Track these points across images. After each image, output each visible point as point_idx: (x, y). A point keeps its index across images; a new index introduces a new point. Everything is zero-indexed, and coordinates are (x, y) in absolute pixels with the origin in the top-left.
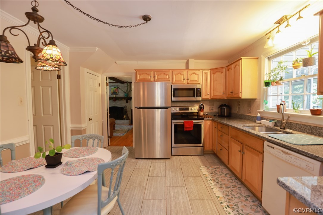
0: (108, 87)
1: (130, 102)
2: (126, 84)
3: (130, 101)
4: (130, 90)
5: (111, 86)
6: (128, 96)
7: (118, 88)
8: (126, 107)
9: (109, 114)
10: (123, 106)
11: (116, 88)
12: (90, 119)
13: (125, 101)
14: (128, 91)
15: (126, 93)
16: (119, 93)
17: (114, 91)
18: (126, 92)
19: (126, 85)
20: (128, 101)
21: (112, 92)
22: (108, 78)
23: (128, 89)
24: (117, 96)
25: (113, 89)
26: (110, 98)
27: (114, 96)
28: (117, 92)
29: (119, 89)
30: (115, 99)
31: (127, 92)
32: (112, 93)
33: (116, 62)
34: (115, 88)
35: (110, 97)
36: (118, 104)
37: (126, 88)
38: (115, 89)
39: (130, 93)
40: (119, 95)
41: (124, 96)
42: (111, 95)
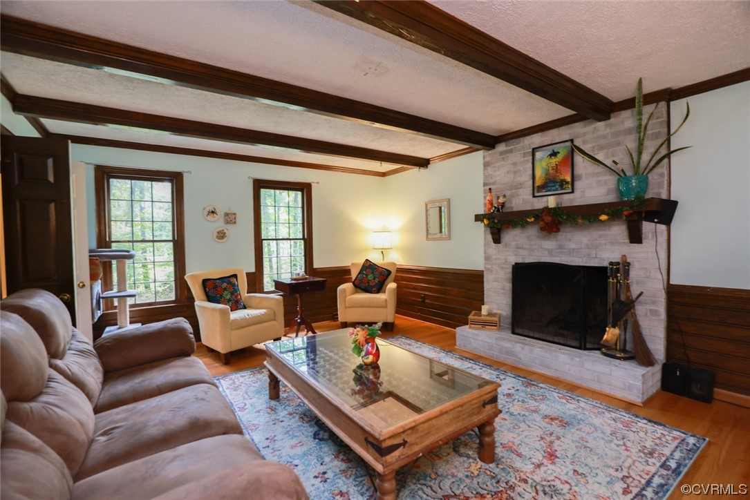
1: (662, 239)
2: (626, 114)
3: (663, 227)
4: (663, 152)
5: (534, 150)
6: (649, 195)
7: (574, 149)
8: (622, 268)
10: (606, 264)
11: (560, 157)
13: (619, 231)
14: (645, 157)
15: (629, 173)
16: (578, 184)
17: (547, 174)
18: (625, 164)
19: (625, 120)
20: (647, 227)
21: (538, 183)
23: (647, 143)
24: (569, 200)
25: (544, 164)
27: (551, 202)
28: (569, 179)
29: (579, 159)
30: (548, 219)
31: (636, 167)
32: (541, 188)
34: (554, 154)
36: (573, 246)
37: (631, 143)
38: (554, 161)
39: (662, 169)
40: (577, 193)
41: (611, 198)
42: (531, 197)
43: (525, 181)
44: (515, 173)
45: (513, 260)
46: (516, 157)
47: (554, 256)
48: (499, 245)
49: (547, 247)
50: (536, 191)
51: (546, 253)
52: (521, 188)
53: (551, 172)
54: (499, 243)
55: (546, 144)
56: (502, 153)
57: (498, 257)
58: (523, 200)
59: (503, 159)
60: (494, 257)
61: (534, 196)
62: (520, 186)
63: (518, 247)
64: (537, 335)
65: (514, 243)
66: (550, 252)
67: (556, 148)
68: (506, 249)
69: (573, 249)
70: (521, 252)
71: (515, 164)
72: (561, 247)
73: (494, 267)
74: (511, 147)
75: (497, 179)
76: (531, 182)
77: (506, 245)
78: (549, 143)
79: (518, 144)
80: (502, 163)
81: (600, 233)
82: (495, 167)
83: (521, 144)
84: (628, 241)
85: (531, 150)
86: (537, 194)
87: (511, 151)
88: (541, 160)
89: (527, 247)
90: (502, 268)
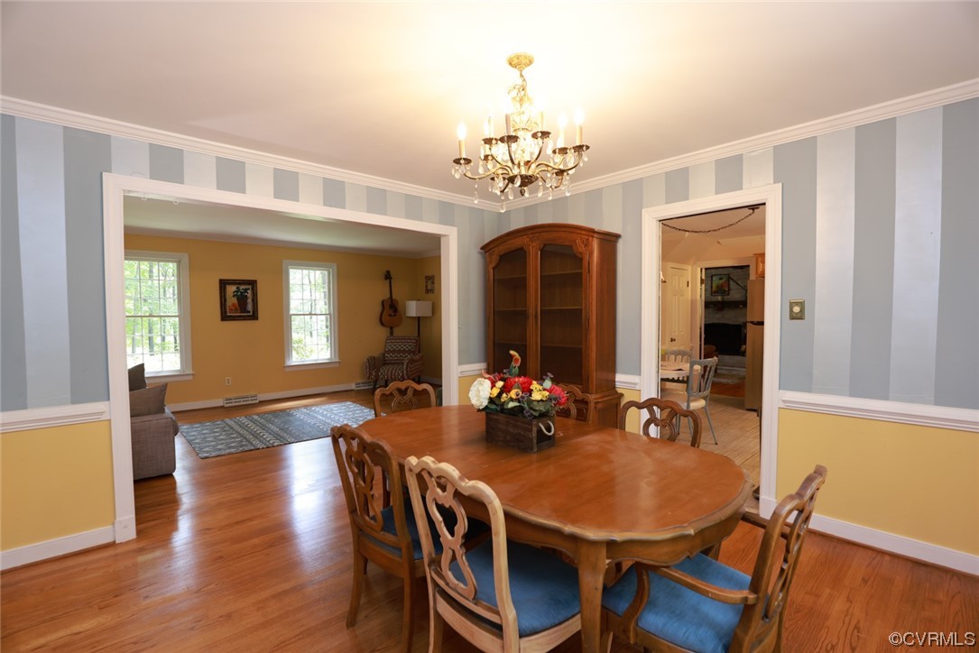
0: (703, 285)
5: (712, 276)
7: (729, 278)
9: (703, 336)
10: (740, 323)
11: (723, 281)
12: (672, 340)
16: (731, 292)
17: (718, 286)
21: (713, 290)
22: (704, 270)
24: (727, 298)
25: (716, 282)
26: (708, 305)
27: (720, 298)
28: (727, 289)
29: (731, 282)
30: (719, 306)
33: (719, 242)
34: (721, 279)
35: (708, 300)
36: (728, 317)
38: (721, 282)
40: (730, 296)
41: (742, 299)
72: (723, 317)
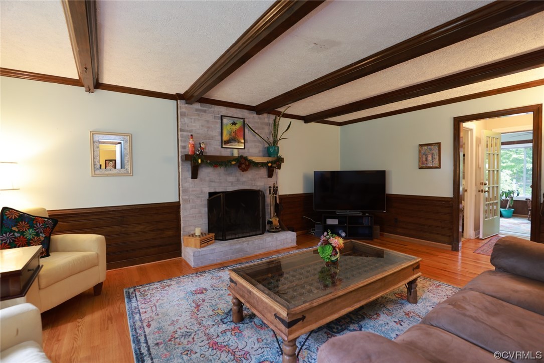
5: (222, 117)
7: (245, 125)
13: (264, 171)
17: (230, 134)
21: (225, 138)
24: (242, 153)
25: (228, 128)
27: (236, 153)
29: (248, 131)
32: (227, 142)
34: (234, 124)
37: (267, 130)
41: (260, 155)
42: (220, 147)
43: (216, 136)
44: (208, 128)
45: (207, 190)
46: (209, 117)
47: (235, 186)
48: (195, 180)
49: (230, 180)
50: (223, 143)
51: (230, 184)
52: (213, 140)
53: (233, 134)
54: (196, 178)
55: (229, 115)
56: (197, 110)
57: (194, 189)
58: (214, 148)
59: (199, 115)
60: (191, 189)
61: (222, 147)
62: (212, 138)
63: (211, 181)
64: (241, 236)
65: (207, 179)
66: (232, 183)
67: (236, 120)
68: (201, 183)
69: (244, 181)
70: (213, 184)
71: (208, 121)
72: (238, 180)
73: (191, 197)
74: (205, 109)
75: (194, 128)
76: (220, 137)
77: (201, 180)
78: (231, 116)
79: (210, 108)
80: (197, 117)
81: (257, 172)
82: (191, 119)
83: (212, 109)
84: (267, 176)
85: (220, 116)
86: (224, 146)
87: (205, 111)
88: (227, 125)
89: (218, 181)
90: (198, 197)
